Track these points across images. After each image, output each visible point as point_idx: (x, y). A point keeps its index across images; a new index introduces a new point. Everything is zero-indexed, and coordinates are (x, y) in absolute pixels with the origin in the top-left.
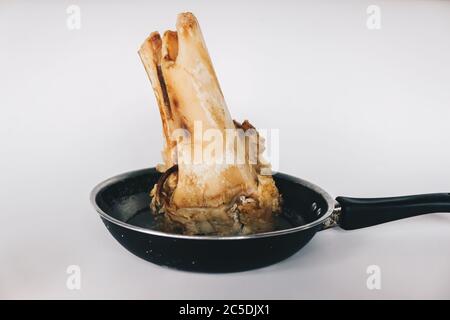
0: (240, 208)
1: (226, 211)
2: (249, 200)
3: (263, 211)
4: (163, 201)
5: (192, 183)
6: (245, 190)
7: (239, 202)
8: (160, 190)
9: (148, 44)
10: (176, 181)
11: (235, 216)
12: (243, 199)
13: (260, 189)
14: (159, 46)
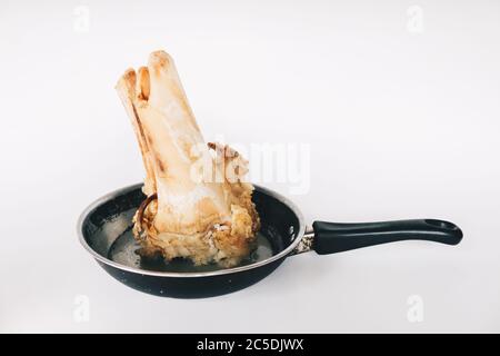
0: (214, 235)
1: (201, 238)
2: (223, 227)
3: (235, 238)
4: (145, 225)
5: (169, 212)
6: (219, 218)
7: (213, 229)
8: (142, 216)
9: (123, 81)
10: (157, 208)
11: (210, 242)
12: (217, 226)
13: (234, 218)
14: (134, 83)
